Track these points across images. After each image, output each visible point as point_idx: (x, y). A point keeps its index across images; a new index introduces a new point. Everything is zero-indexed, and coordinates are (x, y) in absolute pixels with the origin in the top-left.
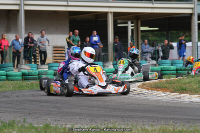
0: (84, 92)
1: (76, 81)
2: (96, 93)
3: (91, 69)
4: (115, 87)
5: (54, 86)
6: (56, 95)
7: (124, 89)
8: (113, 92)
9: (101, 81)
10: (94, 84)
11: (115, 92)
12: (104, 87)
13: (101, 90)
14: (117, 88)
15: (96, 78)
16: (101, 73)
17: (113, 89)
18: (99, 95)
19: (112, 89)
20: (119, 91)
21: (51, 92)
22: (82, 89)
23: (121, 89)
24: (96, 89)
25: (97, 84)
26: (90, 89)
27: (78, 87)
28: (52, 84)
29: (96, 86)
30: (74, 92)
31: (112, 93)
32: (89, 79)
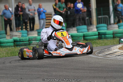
0: (54, 54)
1: (46, 45)
2: (64, 55)
3: (59, 34)
4: (80, 49)
5: (27, 51)
6: (29, 59)
7: (88, 50)
8: (79, 53)
9: (67, 44)
10: (62, 47)
11: (80, 53)
12: (71, 49)
13: (68, 52)
14: (82, 49)
15: (63, 42)
16: (67, 37)
17: (79, 50)
18: (67, 56)
19: (77, 50)
20: (84, 52)
21: (24, 56)
22: (51, 52)
23: (85, 50)
24: (63, 51)
25: (64, 47)
26: (58, 51)
27: (48, 50)
28: (25, 49)
29: (63, 49)
30: (45, 54)
31: (77, 54)
32: (58, 43)
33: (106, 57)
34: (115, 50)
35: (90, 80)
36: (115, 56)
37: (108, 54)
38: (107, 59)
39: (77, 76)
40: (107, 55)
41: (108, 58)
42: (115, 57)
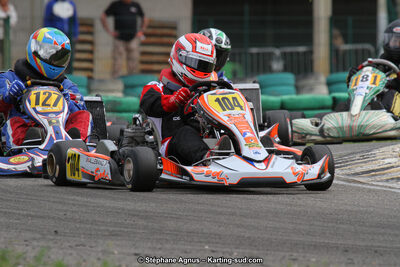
33: (355, 181)
34: (387, 161)
35: (295, 254)
36: (387, 180)
37: (363, 173)
38: (358, 189)
39: (249, 238)
40: (357, 174)
41: (360, 185)
42: (386, 184)
